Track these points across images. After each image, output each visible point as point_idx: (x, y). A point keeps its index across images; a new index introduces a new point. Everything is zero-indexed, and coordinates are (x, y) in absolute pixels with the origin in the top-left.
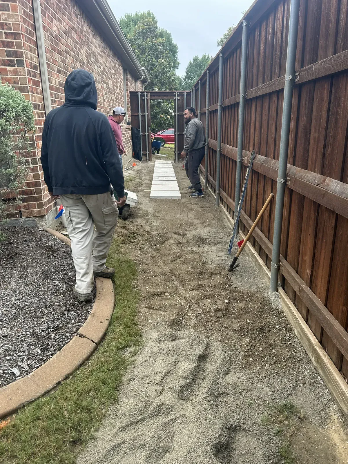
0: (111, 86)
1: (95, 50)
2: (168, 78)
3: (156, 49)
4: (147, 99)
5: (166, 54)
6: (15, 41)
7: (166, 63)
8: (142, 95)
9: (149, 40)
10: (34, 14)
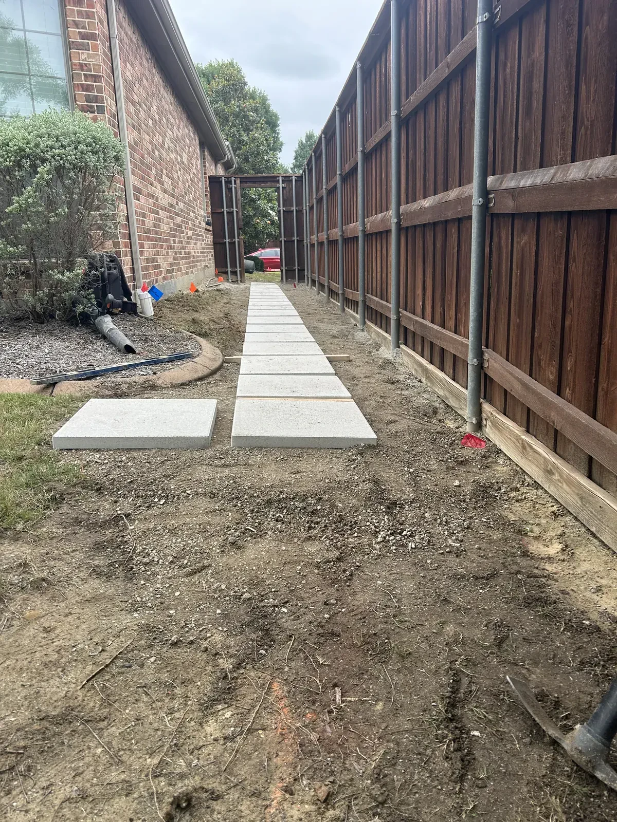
0: (185, 161)
1: (166, 107)
2: (266, 161)
3: (246, 117)
4: (235, 188)
5: (262, 124)
6: (95, 84)
7: (262, 139)
8: (228, 182)
9: (233, 102)
10: (111, 54)
